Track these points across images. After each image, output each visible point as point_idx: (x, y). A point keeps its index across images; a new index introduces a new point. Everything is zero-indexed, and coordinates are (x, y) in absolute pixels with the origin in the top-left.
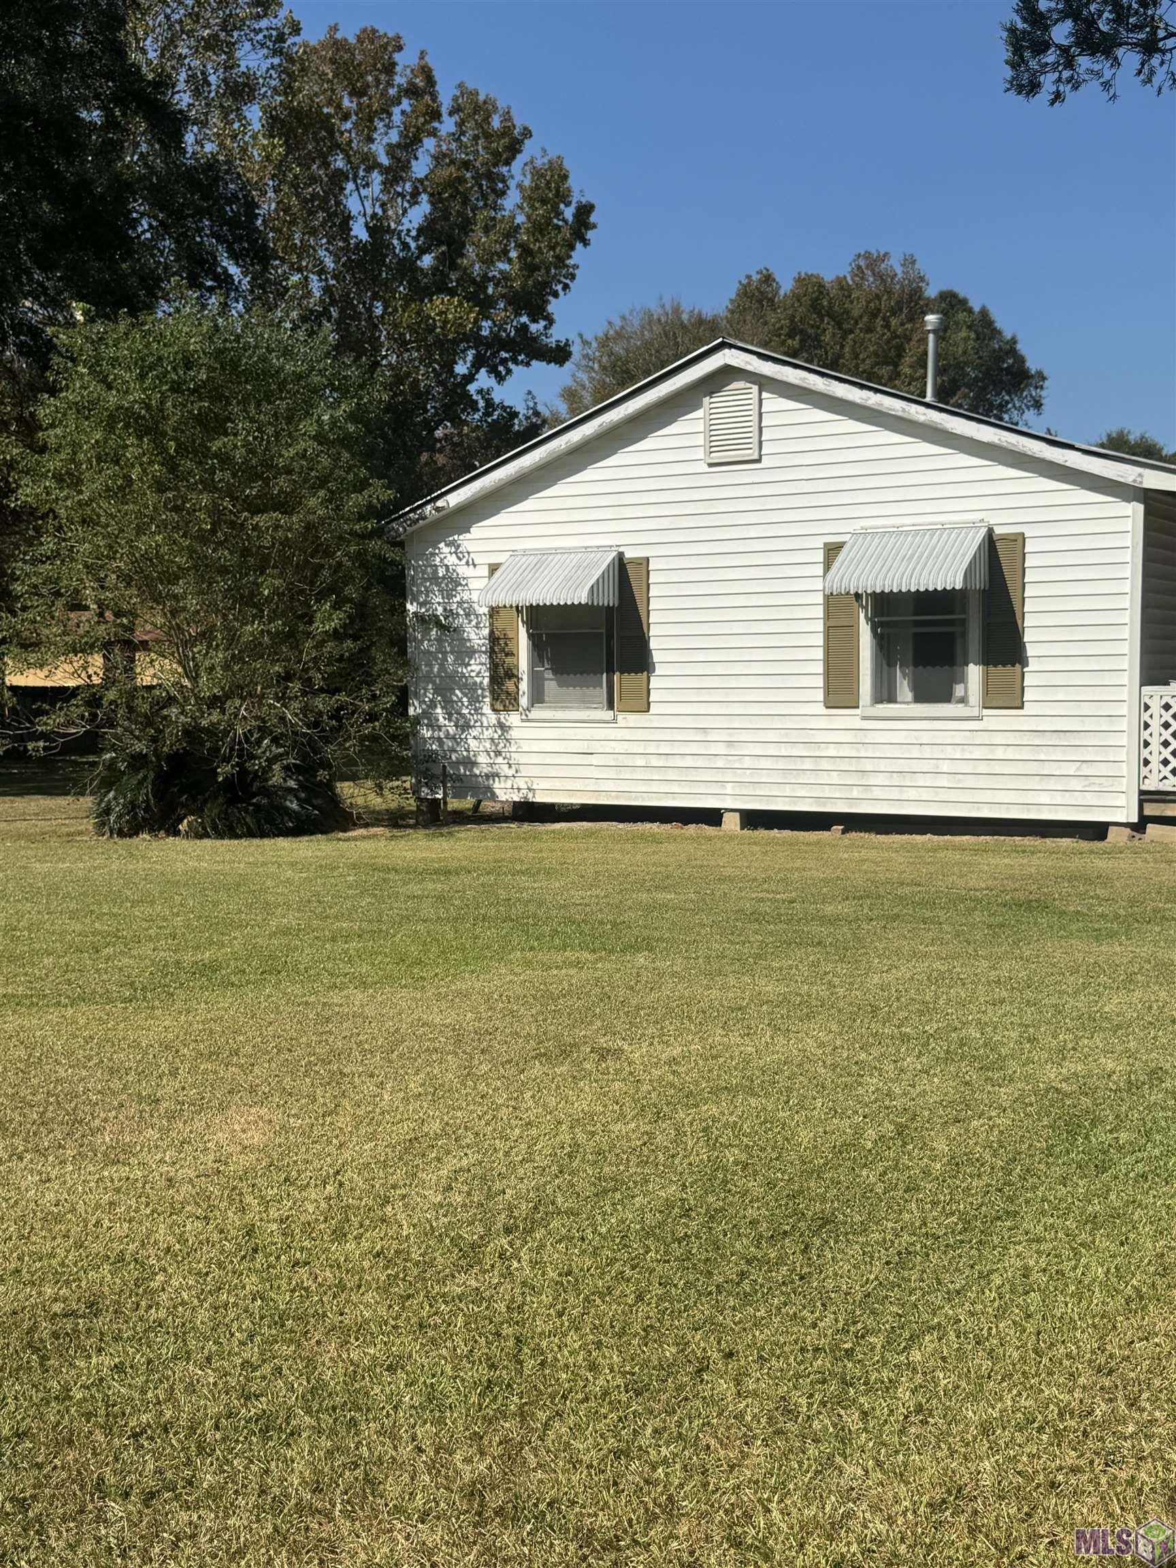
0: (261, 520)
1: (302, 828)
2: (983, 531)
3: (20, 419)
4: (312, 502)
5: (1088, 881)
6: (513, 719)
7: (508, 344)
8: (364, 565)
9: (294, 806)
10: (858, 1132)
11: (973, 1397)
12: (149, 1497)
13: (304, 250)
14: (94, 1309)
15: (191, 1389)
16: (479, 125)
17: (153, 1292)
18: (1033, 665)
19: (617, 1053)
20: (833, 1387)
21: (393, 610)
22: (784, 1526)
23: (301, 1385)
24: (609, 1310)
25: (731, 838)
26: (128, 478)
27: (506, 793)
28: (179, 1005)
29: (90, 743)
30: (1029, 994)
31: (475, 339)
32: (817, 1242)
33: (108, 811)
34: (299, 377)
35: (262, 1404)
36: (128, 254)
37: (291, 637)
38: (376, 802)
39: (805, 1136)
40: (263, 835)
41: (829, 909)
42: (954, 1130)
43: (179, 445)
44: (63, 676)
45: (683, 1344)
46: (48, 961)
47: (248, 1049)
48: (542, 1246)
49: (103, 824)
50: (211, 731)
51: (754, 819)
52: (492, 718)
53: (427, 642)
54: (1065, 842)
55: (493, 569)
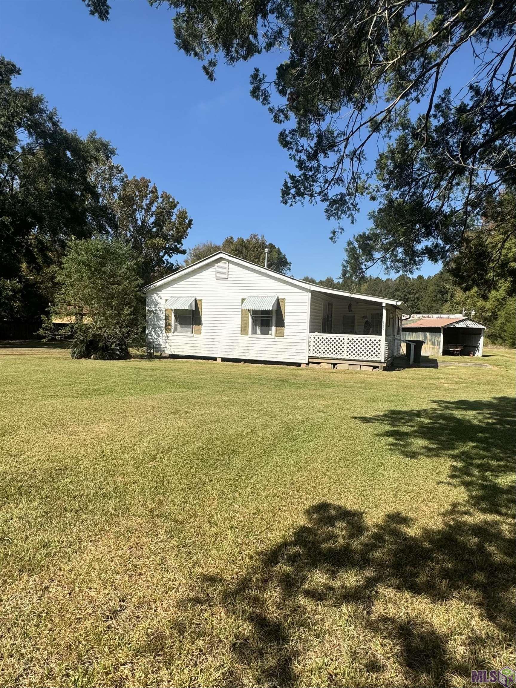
0: (113, 286)
1: (120, 358)
2: (276, 297)
3: (58, 262)
4: (125, 283)
5: (296, 376)
6: (170, 335)
7: (172, 249)
8: (137, 298)
9: (118, 353)
10: (243, 431)
11: (264, 490)
12: (77, 512)
13: (127, 226)
14: (66, 468)
15: (87, 487)
16: (167, 201)
17: (80, 465)
18: (286, 327)
19: (190, 413)
20: (233, 488)
21: (143, 309)
22: (221, 519)
23: (113, 487)
24: (184, 470)
25: (219, 364)
26: (83, 277)
27: (168, 352)
28: (89, 399)
29: (71, 337)
30: (282, 401)
31: (165, 248)
32: (232, 456)
33: (74, 353)
34: (123, 254)
35: (104, 491)
36: (85, 225)
37: (119, 314)
38: (138, 353)
39: (231, 432)
40: (111, 360)
41: (240, 381)
42: (263, 431)
43: (95, 269)
44: (65, 321)
45: (200, 478)
46: (59, 387)
47: (104, 409)
48: (170, 456)
49: (73, 356)
50: (99, 335)
51: (224, 360)
52: (165, 334)
53: (150, 317)
54: (292, 367)
55: (166, 300)
